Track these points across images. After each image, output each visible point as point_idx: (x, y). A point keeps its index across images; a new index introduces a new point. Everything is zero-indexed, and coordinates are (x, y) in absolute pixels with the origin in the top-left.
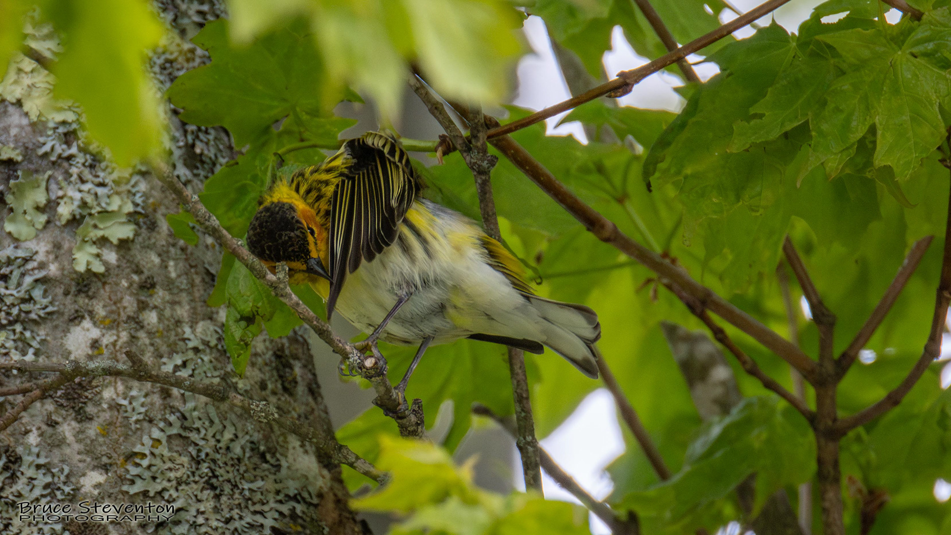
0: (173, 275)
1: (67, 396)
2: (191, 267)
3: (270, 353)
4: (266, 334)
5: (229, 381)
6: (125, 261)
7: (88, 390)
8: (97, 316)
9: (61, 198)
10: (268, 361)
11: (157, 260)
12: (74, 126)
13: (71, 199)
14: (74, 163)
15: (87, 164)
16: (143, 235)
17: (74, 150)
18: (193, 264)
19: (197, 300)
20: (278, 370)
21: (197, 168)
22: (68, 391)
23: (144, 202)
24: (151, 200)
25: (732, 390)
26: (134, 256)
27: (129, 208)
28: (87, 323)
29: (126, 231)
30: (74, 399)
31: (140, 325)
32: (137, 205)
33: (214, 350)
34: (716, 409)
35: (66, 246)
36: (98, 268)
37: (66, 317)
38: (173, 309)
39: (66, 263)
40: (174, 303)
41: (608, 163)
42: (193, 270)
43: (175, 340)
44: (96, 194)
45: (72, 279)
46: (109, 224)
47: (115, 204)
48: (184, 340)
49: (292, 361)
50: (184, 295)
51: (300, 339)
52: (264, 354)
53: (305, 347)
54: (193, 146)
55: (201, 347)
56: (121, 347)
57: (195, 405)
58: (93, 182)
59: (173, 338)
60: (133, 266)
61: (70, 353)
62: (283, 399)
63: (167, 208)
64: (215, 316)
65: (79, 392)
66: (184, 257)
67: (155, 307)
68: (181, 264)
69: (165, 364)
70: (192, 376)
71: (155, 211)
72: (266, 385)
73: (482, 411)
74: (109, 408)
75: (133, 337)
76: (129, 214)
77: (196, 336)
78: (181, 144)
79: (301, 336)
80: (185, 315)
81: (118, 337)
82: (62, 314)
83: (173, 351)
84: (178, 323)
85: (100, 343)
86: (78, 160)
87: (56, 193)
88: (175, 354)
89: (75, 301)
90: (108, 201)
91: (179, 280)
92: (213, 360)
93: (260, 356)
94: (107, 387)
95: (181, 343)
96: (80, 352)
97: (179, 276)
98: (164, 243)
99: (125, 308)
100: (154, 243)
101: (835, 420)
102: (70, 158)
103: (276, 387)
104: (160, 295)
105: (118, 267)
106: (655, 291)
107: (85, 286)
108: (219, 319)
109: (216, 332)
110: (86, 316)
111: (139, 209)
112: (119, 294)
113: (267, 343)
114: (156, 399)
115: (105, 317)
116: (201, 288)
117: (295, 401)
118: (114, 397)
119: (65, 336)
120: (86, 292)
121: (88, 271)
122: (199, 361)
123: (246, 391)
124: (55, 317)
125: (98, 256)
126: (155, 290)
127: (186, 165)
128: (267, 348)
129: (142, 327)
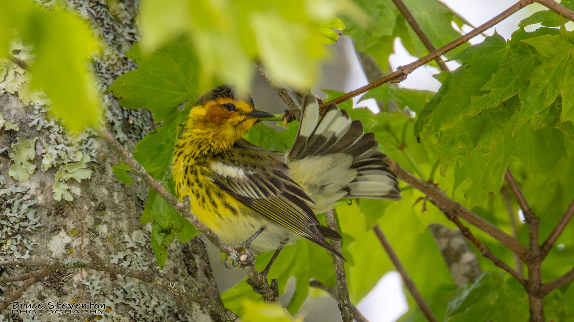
0: (117, 201)
1: (50, 280)
2: (128, 196)
3: (180, 250)
4: (177, 238)
5: (153, 269)
6: (86, 193)
7: (64, 276)
8: (69, 229)
9: (45, 154)
10: (178, 255)
11: (106, 192)
12: (51, 108)
13: (51, 154)
14: (52, 132)
15: (60, 132)
16: (97, 176)
17: (52, 123)
18: (129, 194)
19: (132, 217)
20: (185, 261)
21: (131, 133)
22: (52, 277)
23: (97, 155)
24: (102, 154)
25: (475, 267)
26: (91, 190)
27: (88, 159)
28: (62, 233)
29: (87, 174)
30: (56, 282)
31: (96, 234)
32: (92, 157)
33: (144, 249)
34: (466, 280)
35: (48, 184)
36: (69, 198)
37: (49, 230)
38: (117, 224)
39: (48, 196)
40: (118, 219)
41: (393, 125)
42: (129, 198)
43: (119, 243)
44: (66, 151)
45: (53, 206)
46: (75, 170)
47: (79, 156)
48: (125, 243)
49: (193, 255)
50: (124, 214)
51: (198, 240)
52: (175, 250)
53: (202, 246)
54: (128, 119)
55: (136, 247)
56: (84, 248)
57: (132, 284)
58: (64, 144)
59: (117, 242)
60: (92, 197)
61: (52, 253)
62: (188, 279)
63: (112, 159)
64: (144, 227)
65: (59, 277)
66: (123, 190)
67: (106, 222)
68: (122, 194)
69: (112, 258)
70: (130, 266)
71: (104, 161)
72: (178, 270)
73: (316, 284)
74: (78, 287)
75: (93, 242)
76: (88, 163)
77: (132, 240)
78: (120, 118)
79: (199, 239)
80: (125, 227)
81: (82, 241)
82: (47, 228)
83: (118, 250)
84: (121, 232)
85: (71, 246)
86: (54, 129)
87: (40, 152)
88: (119, 252)
89: (55, 220)
90: (74, 155)
91: (120, 205)
92: (143, 255)
93: (173, 252)
94: (76, 274)
95: (122, 245)
96: (58, 252)
97: (120, 202)
98: (111, 181)
99: (86, 223)
100: (104, 182)
101: (541, 285)
102: (49, 129)
103: (184, 271)
104: (109, 214)
105: (82, 197)
106: (424, 205)
107: (61, 210)
108: (146, 229)
109: (145, 237)
110: (62, 229)
111: (94, 160)
112: (82, 214)
113: (178, 244)
114: (108, 280)
115: (74, 229)
116: (134, 209)
117: (196, 280)
118: (81, 280)
119: (49, 242)
120: (62, 213)
121: (63, 200)
122: (135, 256)
123: (164, 274)
124: (42, 230)
125: (69, 190)
126: (106, 212)
127: (123, 131)
128: (177, 247)
129: (98, 235)
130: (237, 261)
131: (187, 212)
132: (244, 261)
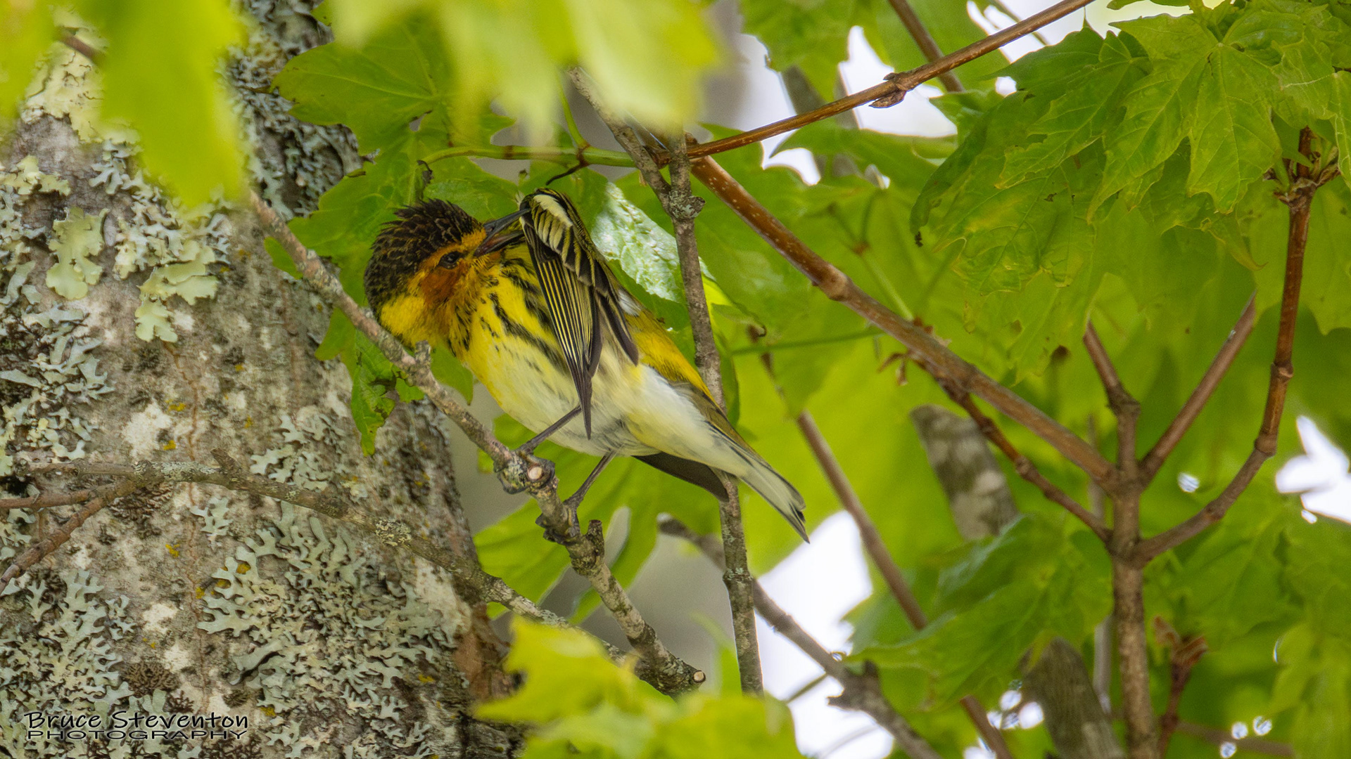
0: (267, 346)
1: (126, 503)
2: (292, 335)
3: (394, 449)
4: (389, 425)
5: (339, 487)
6: (203, 327)
7: (154, 496)
8: (167, 400)
9: (121, 243)
10: (390, 460)
11: (246, 326)
12: (138, 149)
13: (134, 244)
14: (138, 198)
15: (155, 200)
16: (228, 293)
17: (138, 181)
18: (293, 332)
19: (298, 378)
20: (404, 472)
21: (300, 206)
22: (129, 498)
23: (229, 249)
24: (239, 248)
25: (1004, 504)
26: (216, 321)
27: (211, 257)
28: (153, 408)
29: (208, 288)
30: (136, 508)
31: (223, 411)
32: (220, 253)
33: (321, 446)
34: (983, 527)
35: (127, 305)
36: (169, 336)
37: (126, 400)
38: (266, 391)
39: (126, 329)
40: (268, 382)
41: (843, 203)
42: (293, 340)
43: (269, 433)
44: (167, 239)
45: (135, 351)
46: (183, 278)
47: (192, 251)
48: (281, 431)
49: (422, 460)
50: (281, 372)
51: (433, 431)
52: (385, 450)
53: (440, 442)
54: (295, 176)
55: (303, 441)
56: (198, 441)
57: (293, 518)
58: (162, 224)
59: (266, 429)
60: (215, 335)
61: (131, 447)
62: (410, 510)
63: (260, 258)
64: (322, 400)
65: (143, 499)
66: (282, 322)
67: (243, 388)
68: (278, 331)
69: (255, 462)
70: (290, 479)
71: (244, 261)
72: (389, 492)
73: (672, 528)
74: (182, 520)
75: (214, 427)
76: (210, 266)
77: (296, 426)
78: (279, 174)
79: (435, 428)
80: (283, 398)
81: (194, 426)
82: (121, 396)
83: (266, 447)
84: (273, 408)
85: (170, 434)
86: (143, 193)
87: (113, 236)
88: (268, 451)
89: (139, 380)
90: (182, 248)
91: (274, 353)
92: (319, 458)
93: (380, 453)
94: (179, 492)
95: (277, 435)
96: (144, 446)
97: (275, 347)
98: (256, 304)
99: (203, 389)
100: (243, 305)
101: (1138, 540)
102: (131, 192)
103: (401, 494)
104: (250, 372)
105: (195, 334)
106: (903, 370)
107: (152, 359)
108: (327, 405)
109: (324, 421)
110: (153, 399)
111: (223, 259)
112: (196, 370)
113: (390, 437)
114: (243, 508)
115: (178, 401)
116: (304, 363)
117: (427, 513)
118: (189, 505)
119: (125, 425)
120: (154, 367)
121: (156, 339)
122: (301, 459)
123: (361, 499)
124: (112, 399)
125: (169, 320)
126: (244, 366)
127: (286, 201)
128: (390, 443)
129: (226, 414)
130: (522, 480)
131: (422, 376)
132: (537, 481)
